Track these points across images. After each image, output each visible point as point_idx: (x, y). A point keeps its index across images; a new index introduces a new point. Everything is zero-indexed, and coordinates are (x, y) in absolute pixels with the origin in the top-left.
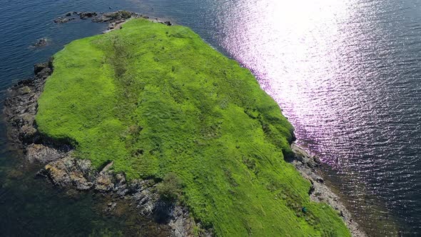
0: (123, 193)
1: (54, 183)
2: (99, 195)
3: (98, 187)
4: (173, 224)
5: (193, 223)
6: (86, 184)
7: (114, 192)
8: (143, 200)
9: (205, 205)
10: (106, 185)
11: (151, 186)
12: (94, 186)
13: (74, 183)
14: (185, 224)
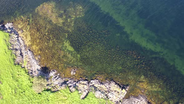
0: (70, 81)
1: (114, 81)
2: (84, 78)
3: (86, 82)
4: (38, 67)
5: (26, 66)
6: (94, 83)
7: (75, 81)
8: (56, 78)
9: (18, 75)
10: (81, 83)
11: (53, 87)
12: (88, 83)
13: (101, 83)
14: (31, 66)
